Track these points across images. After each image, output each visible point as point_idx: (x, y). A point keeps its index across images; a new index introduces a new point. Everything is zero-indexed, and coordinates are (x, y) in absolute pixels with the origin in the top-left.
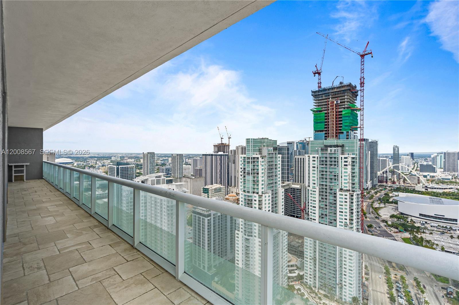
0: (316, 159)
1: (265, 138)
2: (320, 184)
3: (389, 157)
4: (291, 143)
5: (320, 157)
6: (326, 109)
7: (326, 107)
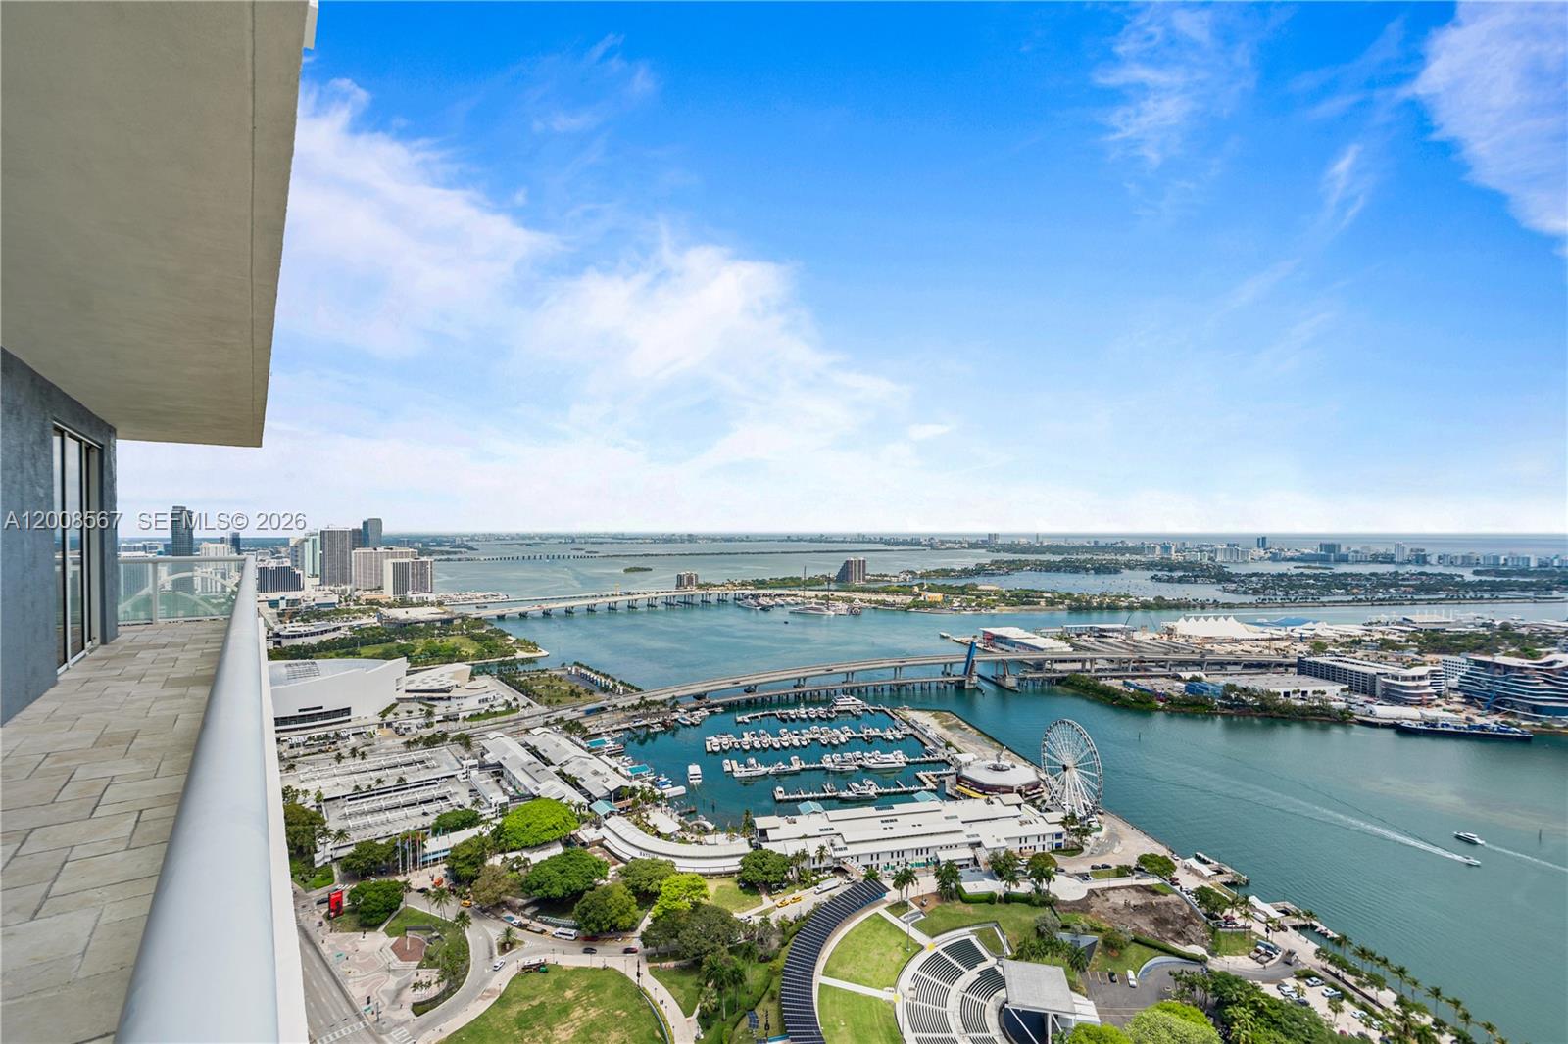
3: (156, 548)
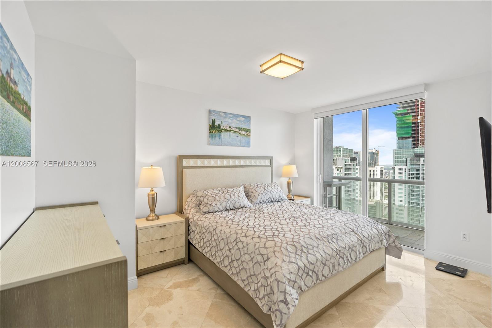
0: (403, 171)
1: (340, 147)
2: (409, 202)
4: (357, 153)
5: (409, 169)
6: (413, 111)
7: (414, 109)
